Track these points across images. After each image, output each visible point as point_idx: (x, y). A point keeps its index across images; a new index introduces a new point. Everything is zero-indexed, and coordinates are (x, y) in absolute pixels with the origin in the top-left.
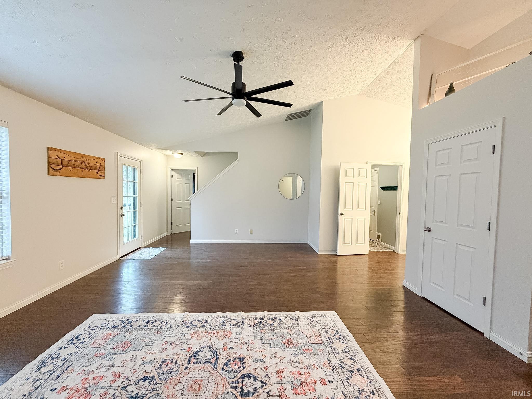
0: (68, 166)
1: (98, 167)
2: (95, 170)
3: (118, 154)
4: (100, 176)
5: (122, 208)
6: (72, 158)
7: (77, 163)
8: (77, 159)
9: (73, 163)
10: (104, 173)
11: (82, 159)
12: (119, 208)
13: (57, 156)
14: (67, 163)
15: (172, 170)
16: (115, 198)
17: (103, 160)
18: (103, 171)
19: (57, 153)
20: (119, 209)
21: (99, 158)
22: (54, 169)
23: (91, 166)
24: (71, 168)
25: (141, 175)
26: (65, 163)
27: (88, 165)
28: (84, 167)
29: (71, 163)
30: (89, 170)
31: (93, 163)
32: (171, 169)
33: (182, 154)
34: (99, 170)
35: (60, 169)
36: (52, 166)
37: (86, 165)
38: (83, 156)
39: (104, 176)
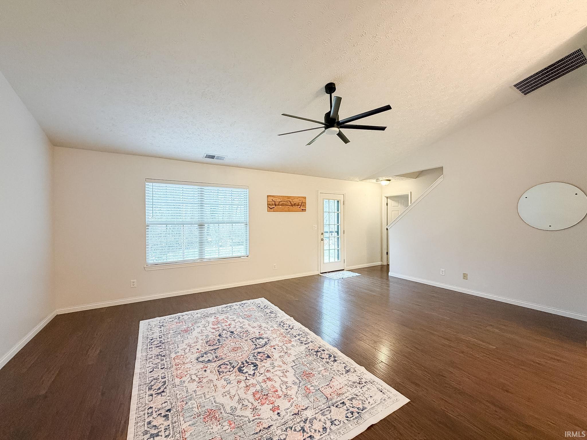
0: (278, 205)
1: (300, 204)
2: (298, 205)
3: (319, 192)
4: (302, 210)
5: (322, 234)
6: (281, 200)
7: (285, 203)
8: (285, 200)
9: (282, 203)
10: (306, 207)
11: (288, 200)
12: (320, 233)
13: (272, 200)
14: (278, 204)
15: (387, 198)
16: (316, 226)
17: (305, 198)
18: (305, 206)
19: (272, 198)
20: (319, 235)
21: (301, 197)
22: (270, 208)
23: (295, 204)
24: (281, 207)
25: (344, 206)
26: (277, 203)
27: (292, 203)
28: (290, 204)
29: (280, 203)
30: (293, 206)
31: (296, 201)
32: (385, 197)
33: (390, 180)
34: (301, 206)
35: (274, 208)
36: (269, 206)
37: (291, 203)
38: (289, 197)
39: (306, 210)
